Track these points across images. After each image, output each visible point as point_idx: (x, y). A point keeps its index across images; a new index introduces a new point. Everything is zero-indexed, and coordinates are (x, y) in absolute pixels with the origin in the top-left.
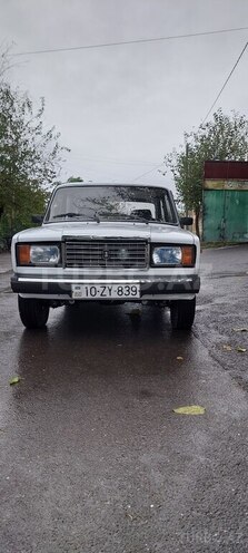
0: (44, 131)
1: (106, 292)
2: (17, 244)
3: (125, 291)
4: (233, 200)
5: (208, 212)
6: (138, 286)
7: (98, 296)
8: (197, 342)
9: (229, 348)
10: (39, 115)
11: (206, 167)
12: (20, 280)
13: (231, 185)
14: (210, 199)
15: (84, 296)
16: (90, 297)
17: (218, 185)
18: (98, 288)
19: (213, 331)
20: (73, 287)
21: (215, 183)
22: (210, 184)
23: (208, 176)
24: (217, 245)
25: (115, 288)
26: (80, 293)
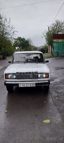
0: (11, 27)
1: (27, 85)
2: (5, 74)
3: (32, 85)
4: (61, 45)
5: (54, 48)
6: (35, 84)
7: (25, 86)
8: (50, 96)
9: (57, 98)
10: (9, 23)
11: (53, 36)
12: (6, 83)
13: (60, 41)
14: (55, 45)
15: (22, 86)
16: (23, 86)
17: (57, 41)
18: (25, 84)
19: (54, 92)
20: (19, 84)
21: (56, 40)
22: (55, 40)
23: (54, 38)
24: (57, 57)
25: (29, 84)
26: (21, 86)
